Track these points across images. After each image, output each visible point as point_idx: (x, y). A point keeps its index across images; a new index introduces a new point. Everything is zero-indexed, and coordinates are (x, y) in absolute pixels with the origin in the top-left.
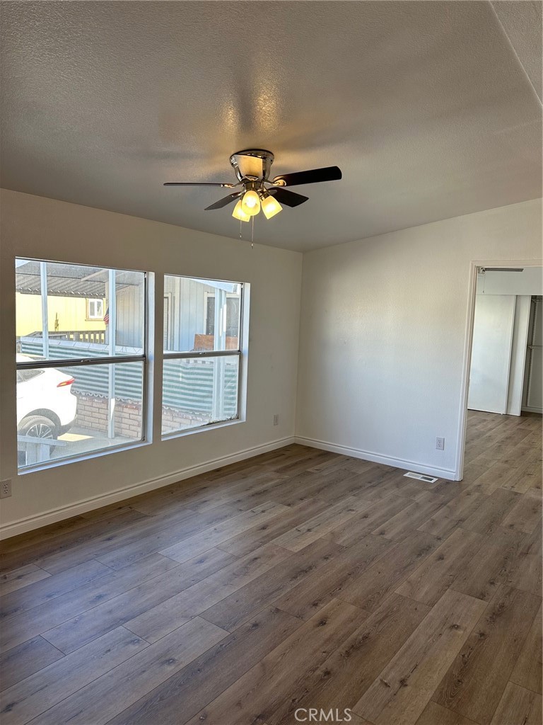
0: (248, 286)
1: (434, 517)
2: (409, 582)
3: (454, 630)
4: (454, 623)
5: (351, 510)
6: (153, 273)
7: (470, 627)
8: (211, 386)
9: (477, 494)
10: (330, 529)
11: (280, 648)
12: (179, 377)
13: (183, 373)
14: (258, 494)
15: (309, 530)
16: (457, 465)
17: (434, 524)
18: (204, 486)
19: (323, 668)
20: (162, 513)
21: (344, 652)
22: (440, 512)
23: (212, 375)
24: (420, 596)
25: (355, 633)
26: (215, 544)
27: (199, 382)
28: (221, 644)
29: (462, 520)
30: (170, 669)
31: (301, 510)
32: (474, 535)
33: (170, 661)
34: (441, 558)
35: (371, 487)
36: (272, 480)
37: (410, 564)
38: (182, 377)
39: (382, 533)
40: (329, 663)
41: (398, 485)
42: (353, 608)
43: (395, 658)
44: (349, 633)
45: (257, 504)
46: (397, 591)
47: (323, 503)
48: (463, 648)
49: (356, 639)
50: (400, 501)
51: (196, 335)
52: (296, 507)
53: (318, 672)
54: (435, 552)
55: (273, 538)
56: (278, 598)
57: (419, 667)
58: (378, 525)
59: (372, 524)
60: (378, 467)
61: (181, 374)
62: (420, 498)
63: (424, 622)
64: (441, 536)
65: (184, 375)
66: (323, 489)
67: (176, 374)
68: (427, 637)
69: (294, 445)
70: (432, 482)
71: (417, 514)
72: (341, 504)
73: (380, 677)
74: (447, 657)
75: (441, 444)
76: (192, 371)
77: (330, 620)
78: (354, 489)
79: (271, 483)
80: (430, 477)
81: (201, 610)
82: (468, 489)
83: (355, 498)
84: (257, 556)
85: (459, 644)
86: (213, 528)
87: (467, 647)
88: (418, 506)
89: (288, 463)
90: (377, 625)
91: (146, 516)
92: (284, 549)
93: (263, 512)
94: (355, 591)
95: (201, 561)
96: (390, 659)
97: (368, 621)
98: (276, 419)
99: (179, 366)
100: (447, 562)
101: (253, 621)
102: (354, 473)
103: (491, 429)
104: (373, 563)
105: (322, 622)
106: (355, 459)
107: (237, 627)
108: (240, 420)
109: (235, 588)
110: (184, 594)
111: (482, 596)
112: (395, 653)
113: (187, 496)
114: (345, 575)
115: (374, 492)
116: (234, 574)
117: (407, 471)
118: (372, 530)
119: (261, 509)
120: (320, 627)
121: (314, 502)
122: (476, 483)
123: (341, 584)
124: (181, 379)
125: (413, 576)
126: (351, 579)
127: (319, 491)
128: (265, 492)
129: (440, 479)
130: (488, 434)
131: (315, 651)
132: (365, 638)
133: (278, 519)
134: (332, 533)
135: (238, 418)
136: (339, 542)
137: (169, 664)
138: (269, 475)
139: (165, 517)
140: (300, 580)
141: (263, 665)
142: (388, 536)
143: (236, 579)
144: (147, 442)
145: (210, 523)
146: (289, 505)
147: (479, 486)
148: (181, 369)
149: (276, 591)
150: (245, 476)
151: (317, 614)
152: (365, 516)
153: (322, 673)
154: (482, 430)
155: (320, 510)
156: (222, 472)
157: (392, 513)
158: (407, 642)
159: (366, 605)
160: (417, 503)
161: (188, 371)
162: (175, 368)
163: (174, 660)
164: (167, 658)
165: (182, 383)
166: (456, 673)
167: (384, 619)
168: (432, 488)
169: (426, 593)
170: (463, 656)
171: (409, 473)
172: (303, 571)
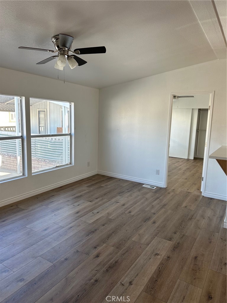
0: (73, 104)
1: (153, 204)
2: (139, 234)
3: (156, 256)
4: (157, 253)
5: (117, 202)
6: (24, 97)
7: (164, 254)
8: (62, 150)
9: (172, 193)
10: (107, 212)
11: (76, 270)
12: (48, 146)
13: (50, 144)
14: (77, 197)
15: (98, 213)
16: (165, 181)
17: (153, 207)
18: (53, 195)
19: (95, 278)
20: (31, 208)
21: (105, 270)
22: (156, 201)
23: (62, 145)
24: (143, 241)
25: (112, 260)
26: (54, 221)
27: (57, 148)
28: (48, 270)
29: (165, 205)
30: (21, 284)
31: (95, 203)
32: (170, 211)
33: (22, 280)
34: (154, 223)
35: (128, 192)
36: (85, 190)
37: (140, 226)
38: (50, 146)
39: (130, 212)
40: (98, 275)
41: (139, 190)
42: (112, 248)
43: (129, 271)
44: (109, 260)
45: (76, 202)
46: (133, 239)
47: (106, 200)
48: (160, 264)
49: (112, 263)
50: (139, 197)
51: (57, 128)
52: (94, 202)
53: (92, 281)
54: (152, 220)
55: (81, 217)
56: (79, 245)
57: (139, 275)
58: (129, 209)
59: (126, 208)
60: (132, 183)
61: (49, 145)
62: (148, 196)
63: (144, 253)
64: (155, 213)
65: (50, 145)
66: (107, 193)
67: (47, 145)
68: (144, 260)
69: (97, 175)
70: (154, 188)
71: (146, 203)
72: (114, 200)
73: (120, 281)
74: (152, 269)
75: (158, 172)
76: (54, 143)
77: (101, 255)
78: (121, 193)
79: (84, 192)
80: (153, 186)
81: (41, 253)
82: (169, 191)
83: (120, 197)
84: (71, 226)
85: (158, 262)
86: (54, 214)
87: (161, 264)
88: (147, 199)
89: (93, 183)
90: (122, 256)
91: (24, 210)
92: (85, 222)
93: (78, 205)
94: (115, 240)
95: (46, 230)
96: (126, 272)
97: (118, 254)
98: (89, 164)
99: (48, 141)
100: (157, 225)
101: (65, 257)
102: (121, 186)
103: (181, 165)
104: (124, 226)
105: (97, 256)
106: (123, 180)
107: (57, 261)
108: (72, 164)
109: (59, 242)
110: (35, 246)
111: (170, 239)
112: (129, 269)
113: (44, 199)
114: (111, 233)
115: (129, 194)
116: (60, 235)
117: (144, 184)
118: (126, 211)
119: (78, 204)
120: (96, 259)
121: (102, 200)
122: (173, 188)
123: (109, 236)
124: (49, 147)
125: (141, 231)
126: (113, 234)
127: (105, 194)
128: (81, 196)
129: (157, 187)
130: (180, 167)
131: (92, 270)
132: (116, 262)
133: (85, 208)
134: (108, 213)
135: (71, 164)
136: (110, 217)
137: (21, 281)
138: (84, 188)
139: (33, 210)
140: (90, 236)
141: (67, 279)
142: (132, 214)
143: (61, 237)
144: (25, 176)
145: (53, 211)
146: (91, 202)
147: (174, 189)
148: (49, 143)
149: (79, 242)
150: (73, 190)
151: (95, 252)
152: (124, 205)
153: (94, 281)
154: (177, 166)
155: (104, 203)
156: (62, 188)
157: (135, 203)
158: (135, 263)
159: (118, 246)
160: (147, 198)
161: (52, 143)
162: (46, 142)
163: (24, 279)
164: (21, 278)
165: (50, 149)
166: (155, 277)
167: (126, 252)
168: (153, 191)
169: (146, 239)
170: (159, 268)
171: (145, 185)
172: (92, 232)
